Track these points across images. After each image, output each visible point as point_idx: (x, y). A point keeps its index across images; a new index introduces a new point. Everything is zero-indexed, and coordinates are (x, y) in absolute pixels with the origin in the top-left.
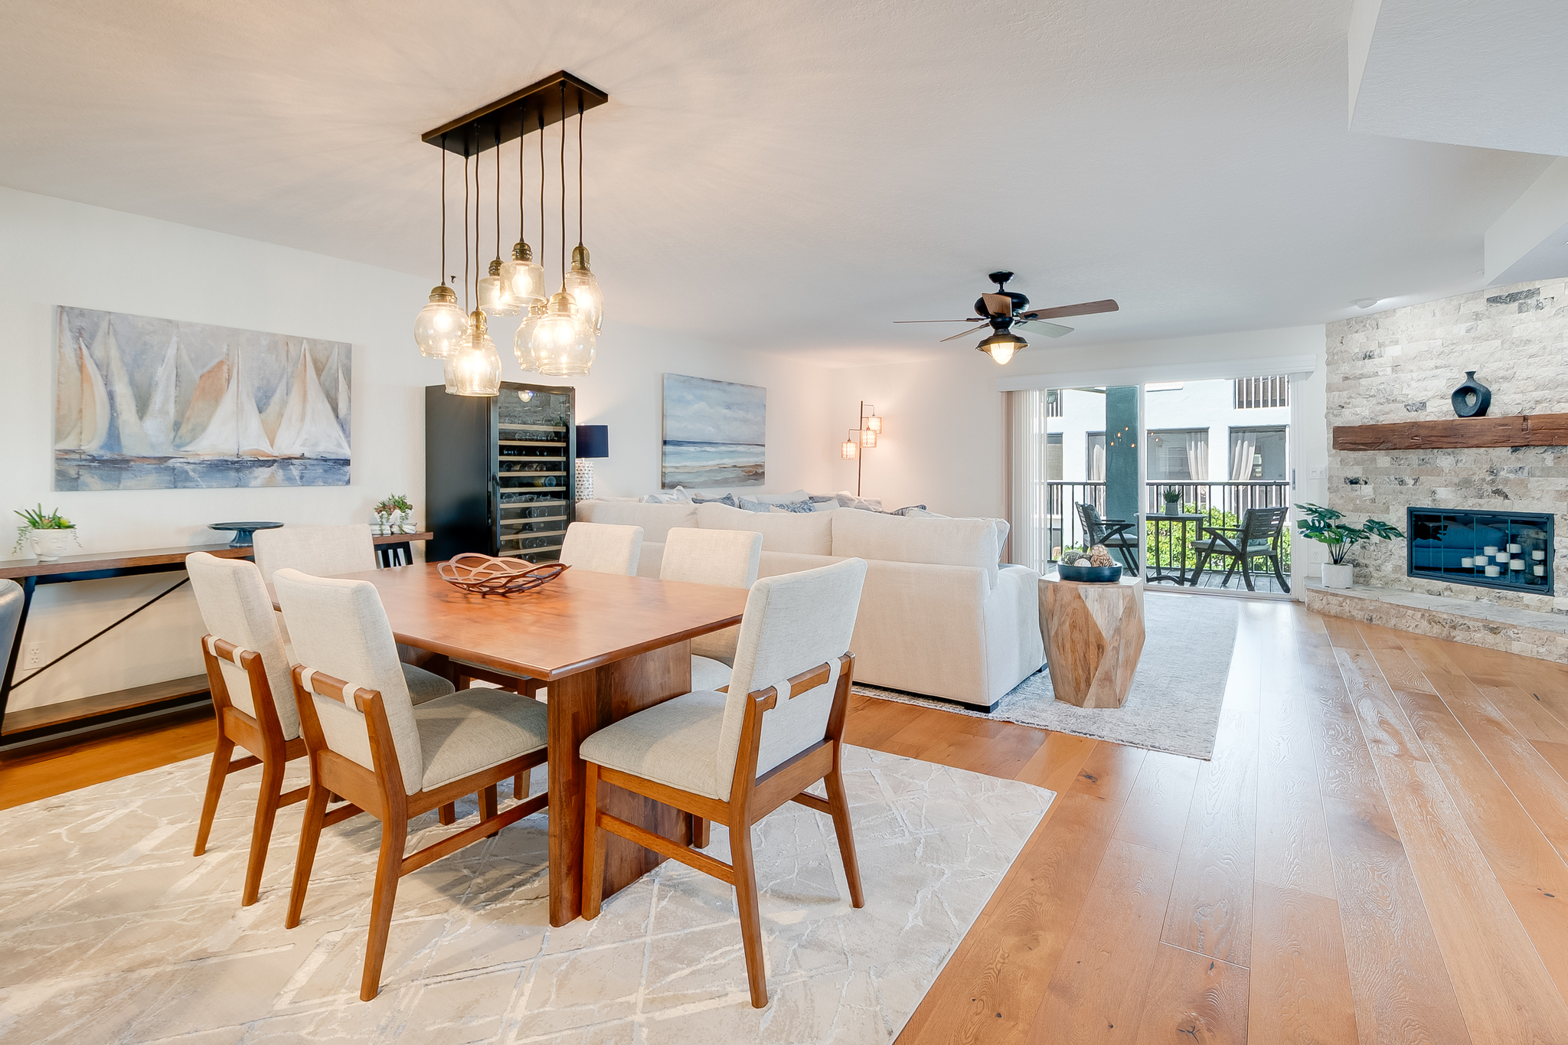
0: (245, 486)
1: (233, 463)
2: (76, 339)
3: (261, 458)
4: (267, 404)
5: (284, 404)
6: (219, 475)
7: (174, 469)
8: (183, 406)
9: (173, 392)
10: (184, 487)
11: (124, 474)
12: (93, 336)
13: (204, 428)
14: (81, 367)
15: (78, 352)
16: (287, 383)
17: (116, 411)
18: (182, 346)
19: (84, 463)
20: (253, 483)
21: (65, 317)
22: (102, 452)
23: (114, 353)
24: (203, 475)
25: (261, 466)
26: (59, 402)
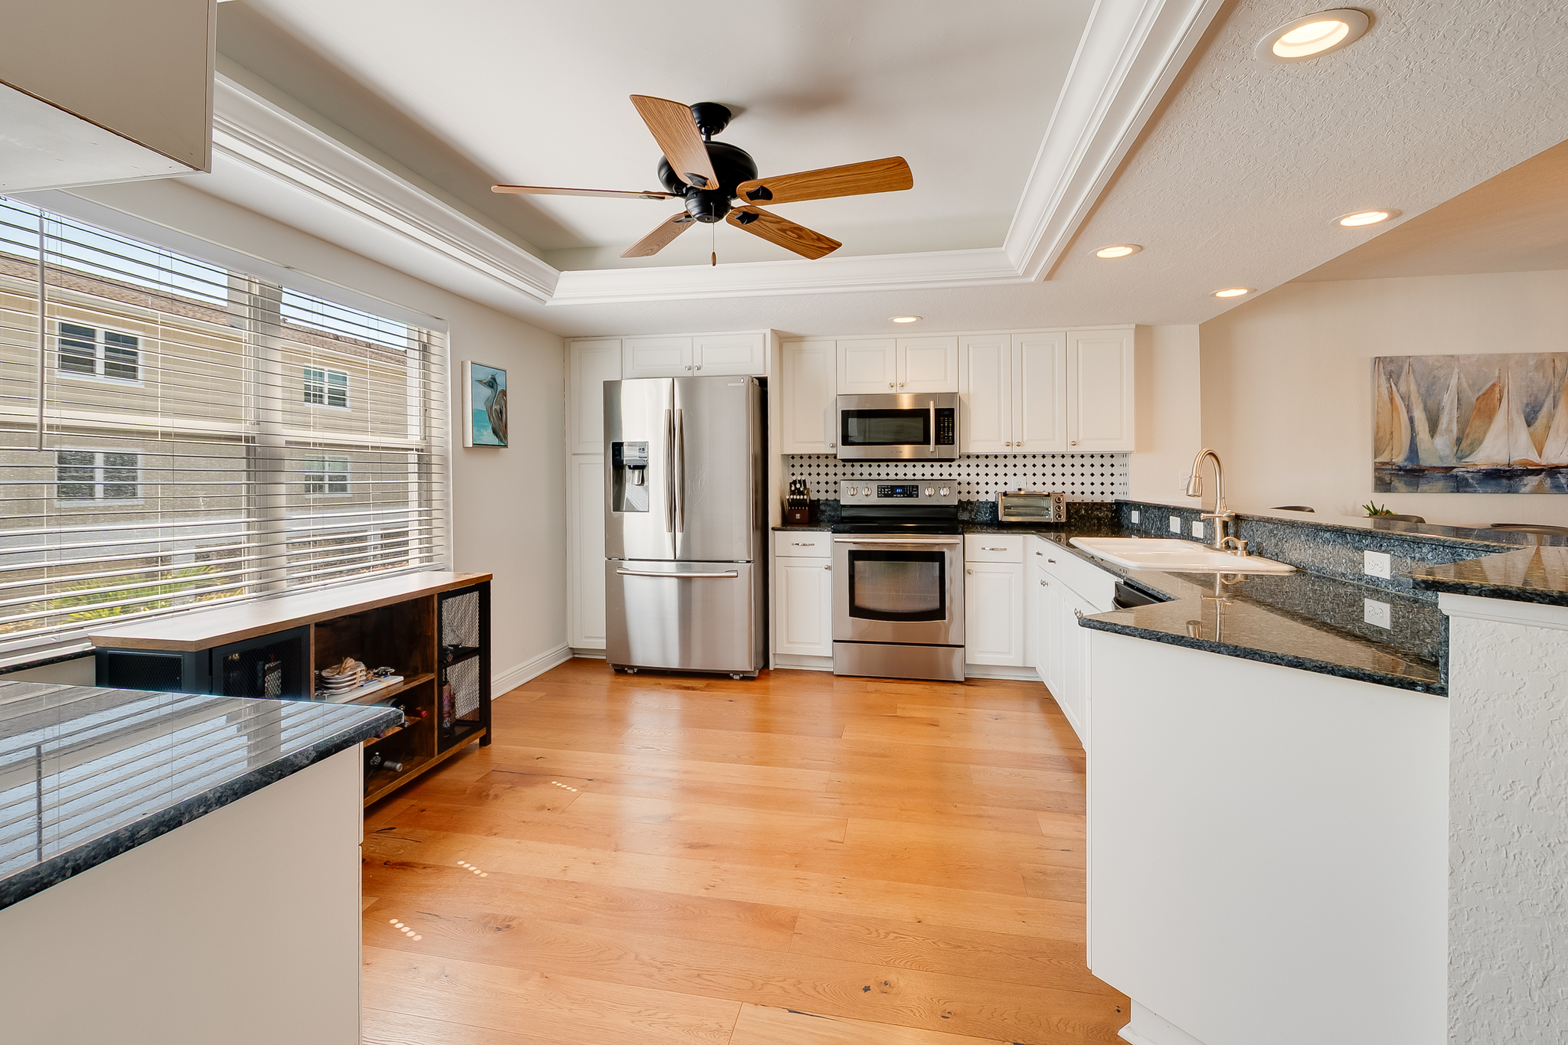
0: (1516, 492)
1: (1505, 471)
2: (1388, 380)
3: (1529, 468)
4: (1535, 418)
5: (1551, 417)
6: (1493, 482)
7: (1457, 476)
8: (1464, 424)
9: (1455, 414)
10: (1465, 492)
11: (1421, 481)
12: (1399, 377)
13: (1480, 443)
14: (1392, 400)
15: (1390, 389)
16: (1554, 397)
17: (1415, 432)
18: (1462, 376)
19: (1394, 472)
20: (1523, 490)
21: (1381, 365)
22: (1406, 464)
23: (1413, 387)
24: (1480, 482)
25: (1530, 475)
26: (1378, 427)
